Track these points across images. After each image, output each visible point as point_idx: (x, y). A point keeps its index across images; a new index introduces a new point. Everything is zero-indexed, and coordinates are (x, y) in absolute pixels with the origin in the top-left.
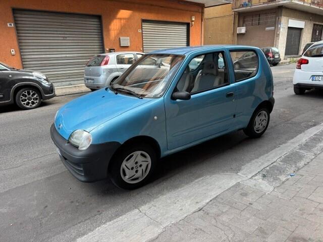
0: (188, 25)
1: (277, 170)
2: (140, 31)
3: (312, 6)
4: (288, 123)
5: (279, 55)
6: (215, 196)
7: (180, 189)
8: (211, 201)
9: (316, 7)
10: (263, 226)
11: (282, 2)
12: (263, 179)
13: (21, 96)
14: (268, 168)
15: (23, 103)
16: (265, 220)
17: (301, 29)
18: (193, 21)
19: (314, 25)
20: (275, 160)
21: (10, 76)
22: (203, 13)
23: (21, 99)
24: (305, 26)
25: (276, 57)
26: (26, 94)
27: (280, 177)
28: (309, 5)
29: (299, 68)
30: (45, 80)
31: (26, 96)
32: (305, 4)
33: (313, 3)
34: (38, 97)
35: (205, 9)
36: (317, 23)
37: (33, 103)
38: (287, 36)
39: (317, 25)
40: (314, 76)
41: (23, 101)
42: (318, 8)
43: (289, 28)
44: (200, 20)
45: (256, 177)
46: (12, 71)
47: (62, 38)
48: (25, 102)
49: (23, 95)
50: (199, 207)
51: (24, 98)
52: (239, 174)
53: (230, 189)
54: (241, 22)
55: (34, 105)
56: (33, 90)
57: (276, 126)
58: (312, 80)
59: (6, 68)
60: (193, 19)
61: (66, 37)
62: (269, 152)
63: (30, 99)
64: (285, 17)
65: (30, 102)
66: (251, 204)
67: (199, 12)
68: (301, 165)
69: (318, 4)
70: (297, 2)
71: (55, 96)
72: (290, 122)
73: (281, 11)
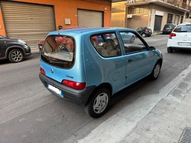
0: (103, 12)
1: (178, 91)
2: (76, 15)
3: (168, 4)
4: (171, 68)
5: (151, 31)
6: (154, 106)
7: (133, 104)
8: (153, 108)
9: (169, 4)
10: (187, 118)
11: (152, 1)
12: (173, 96)
13: (12, 55)
14: (173, 91)
15: (13, 59)
16: (186, 115)
17: (162, 16)
18: (106, 10)
19: (168, 14)
20: (174, 86)
21: (5, 42)
22: (111, 5)
23: (12, 56)
24: (164, 14)
25: (150, 31)
26: (15, 53)
27: (181, 95)
28: (166, 3)
29: (171, 38)
30: (25, 44)
31: (14, 54)
32: (164, 3)
33: (168, 2)
34: (22, 55)
35: (112, 3)
36: (170, 13)
37: (19, 59)
38: (155, 20)
39: (170, 14)
40: (179, 43)
41: (13, 57)
42: (171, 5)
43: (156, 16)
44: (110, 10)
45: (169, 96)
46: (6, 39)
47: (30, 19)
48: (15, 58)
49: (13, 54)
50: (149, 111)
51: (13, 56)
52: (159, 94)
53: (160, 101)
54: (130, 12)
55: (20, 60)
56: (19, 51)
57: (166, 69)
58: (178, 45)
59: (2, 37)
60: (106, 9)
61: (33, 18)
62: (169, 83)
63: (17, 56)
64: (154, 10)
65: (17, 58)
66: (175, 108)
67: (109, 5)
68: (188, 89)
69: (171, 3)
70: (161, 1)
71: (31, 54)
72: (172, 67)
73: (152, 6)
